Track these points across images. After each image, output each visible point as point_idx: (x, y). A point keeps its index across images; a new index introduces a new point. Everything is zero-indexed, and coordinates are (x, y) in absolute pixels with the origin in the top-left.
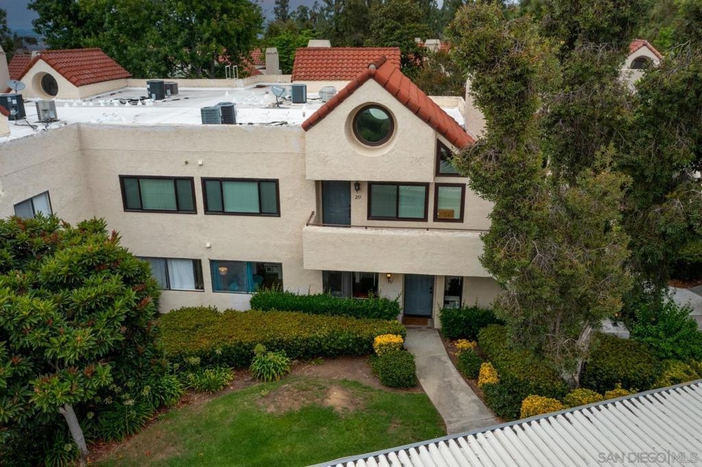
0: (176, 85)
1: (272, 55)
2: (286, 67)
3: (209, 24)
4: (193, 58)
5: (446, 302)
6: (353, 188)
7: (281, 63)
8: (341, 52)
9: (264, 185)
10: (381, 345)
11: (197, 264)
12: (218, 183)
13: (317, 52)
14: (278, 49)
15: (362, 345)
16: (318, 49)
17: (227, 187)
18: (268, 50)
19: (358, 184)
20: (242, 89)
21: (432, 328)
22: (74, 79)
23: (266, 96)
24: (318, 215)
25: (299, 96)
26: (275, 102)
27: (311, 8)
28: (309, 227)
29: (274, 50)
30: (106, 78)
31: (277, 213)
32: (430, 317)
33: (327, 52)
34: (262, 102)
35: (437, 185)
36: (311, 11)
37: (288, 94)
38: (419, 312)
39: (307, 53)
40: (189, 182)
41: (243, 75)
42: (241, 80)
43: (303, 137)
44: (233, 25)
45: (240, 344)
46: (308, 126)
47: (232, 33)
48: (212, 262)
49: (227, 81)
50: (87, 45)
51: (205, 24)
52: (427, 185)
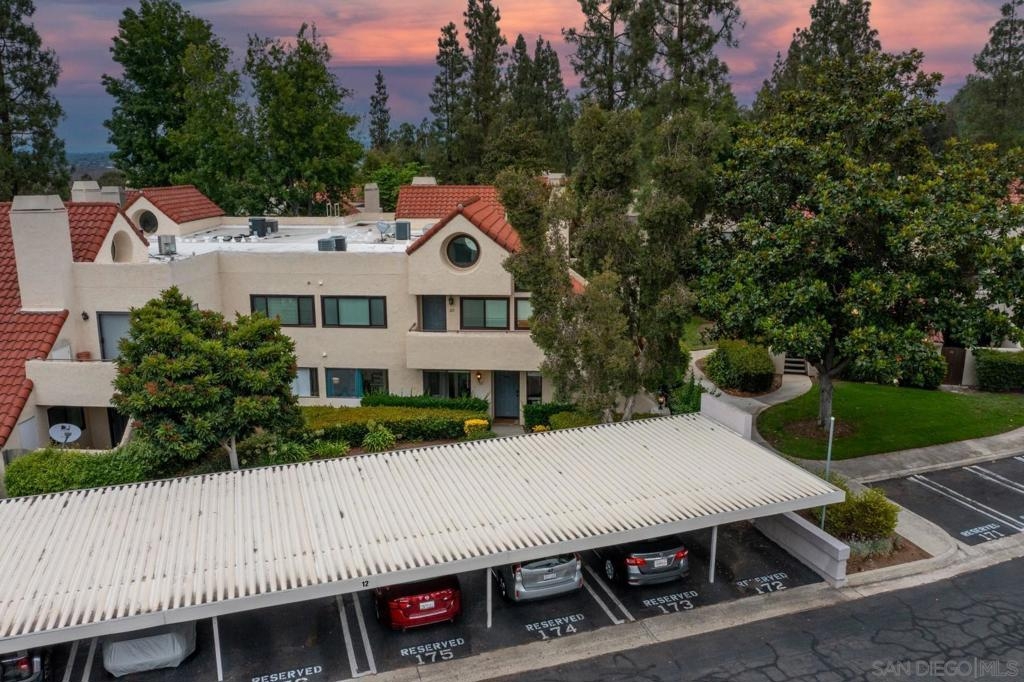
0: (277, 222)
1: (372, 191)
2: (388, 204)
3: (311, 161)
4: (293, 195)
5: (529, 402)
6: (447, 302)
7: (381, 200)
8: (446, 190)
9: (373, 301)
10: (470, 426)
11: (313, 372)
12: (335, 301)
13: (421, 190)
14: (378, 185)
15: (454, 428)
16: (423, 187)
17: (343, 304)
18: (367, 186)
19: (452, 299)
20: (343, 227)
21: (518, 424)
22: (176, 216)
23: (369, 234)
24: (419, 324)
25: (402, 233)
26: (380, 238)
27: (418, 127)
28: (412, 332)
29: (374, 185)
30: (203, 216)
31: (385, 325)
32: (518, 418)
33: (431, 190)
34: (366, 239)
35: (517, 299)
36: (418, 131)
37: (392, 231)
38: (508, 414)
39: (411, 190)
40: (310, 299)
41: (344, 213)
42: (342, 218)
43: (406, 261)
44: (334, 163)
45: (355, 424)
46: (410, 251)
47: (335, 171)
48: (327, 370)
49: (328, 219)
50: (177, 183)
51: (306, 163)
52: (507, 299)
